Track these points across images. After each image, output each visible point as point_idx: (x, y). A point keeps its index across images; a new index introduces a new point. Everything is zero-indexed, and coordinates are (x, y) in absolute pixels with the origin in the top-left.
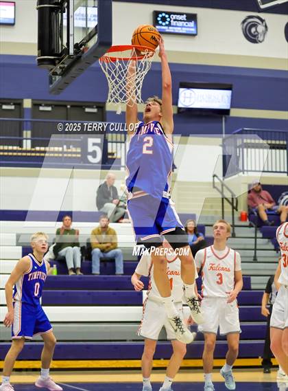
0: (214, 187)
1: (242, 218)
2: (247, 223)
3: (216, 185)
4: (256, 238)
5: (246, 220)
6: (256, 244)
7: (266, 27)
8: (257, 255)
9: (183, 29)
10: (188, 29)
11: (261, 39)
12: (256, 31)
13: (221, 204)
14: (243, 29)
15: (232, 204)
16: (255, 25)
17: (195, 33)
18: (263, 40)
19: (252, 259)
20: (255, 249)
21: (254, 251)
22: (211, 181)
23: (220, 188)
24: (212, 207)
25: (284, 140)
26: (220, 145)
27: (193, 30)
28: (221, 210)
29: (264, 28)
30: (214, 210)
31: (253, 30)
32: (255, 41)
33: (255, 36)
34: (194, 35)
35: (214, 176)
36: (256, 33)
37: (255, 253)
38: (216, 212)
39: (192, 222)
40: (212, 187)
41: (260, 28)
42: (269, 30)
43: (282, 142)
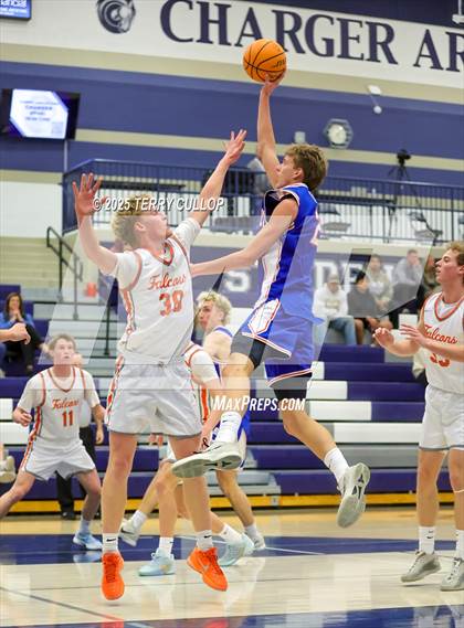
0: (49, 245)
1: (89, 292)
2: (97, 298)
3: (51, 243)
4: (108, 321)
5: (94, 295)
6: (108, 331)
7: (133, 9)
8: (110, 347)
9: (11, 10)
10: (17, 10)
11: (125, 27)
12: (118, 15)
13: (58, 271)
14: (99, 11)
15: (75, 271)
16: (116, 7)
17: (27, 16)
18: (128, 29)
19: (101, 353)
20: (107, 339)
21: (104, 341)
22: (45, 236)
23: (57, 246)
24: (44, 275)
25: (153, 177)
26: (60, 184)
27: (25, 12)
28: (57, 280)
29: (130, 11)
30: (47, 279)
31: (114, 13)
32: (115, 30)
33: (116, 23)
34: (26, 19)
35: (49, 229)
36: (118, 19)
37: (107, 344)
38: (51, 283)
39: (16, 298)
40: (45, 245)
41: (125, 12)
42: (137, 14)
43: (150, 181)
